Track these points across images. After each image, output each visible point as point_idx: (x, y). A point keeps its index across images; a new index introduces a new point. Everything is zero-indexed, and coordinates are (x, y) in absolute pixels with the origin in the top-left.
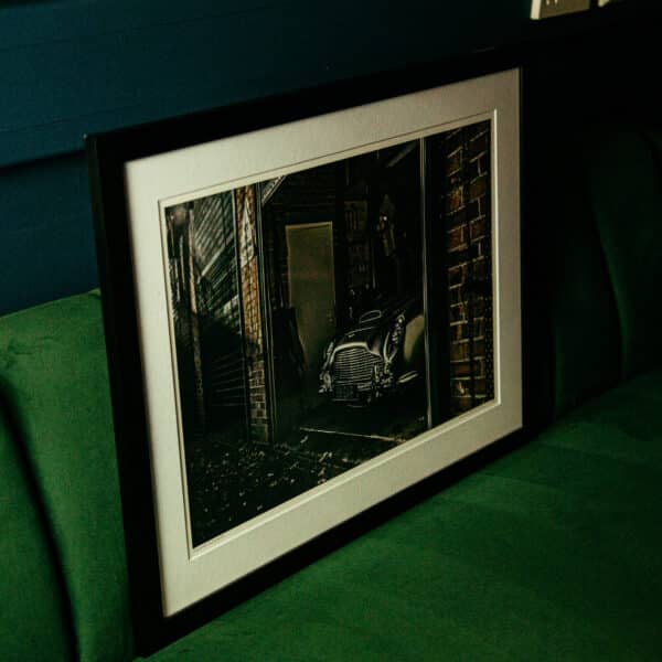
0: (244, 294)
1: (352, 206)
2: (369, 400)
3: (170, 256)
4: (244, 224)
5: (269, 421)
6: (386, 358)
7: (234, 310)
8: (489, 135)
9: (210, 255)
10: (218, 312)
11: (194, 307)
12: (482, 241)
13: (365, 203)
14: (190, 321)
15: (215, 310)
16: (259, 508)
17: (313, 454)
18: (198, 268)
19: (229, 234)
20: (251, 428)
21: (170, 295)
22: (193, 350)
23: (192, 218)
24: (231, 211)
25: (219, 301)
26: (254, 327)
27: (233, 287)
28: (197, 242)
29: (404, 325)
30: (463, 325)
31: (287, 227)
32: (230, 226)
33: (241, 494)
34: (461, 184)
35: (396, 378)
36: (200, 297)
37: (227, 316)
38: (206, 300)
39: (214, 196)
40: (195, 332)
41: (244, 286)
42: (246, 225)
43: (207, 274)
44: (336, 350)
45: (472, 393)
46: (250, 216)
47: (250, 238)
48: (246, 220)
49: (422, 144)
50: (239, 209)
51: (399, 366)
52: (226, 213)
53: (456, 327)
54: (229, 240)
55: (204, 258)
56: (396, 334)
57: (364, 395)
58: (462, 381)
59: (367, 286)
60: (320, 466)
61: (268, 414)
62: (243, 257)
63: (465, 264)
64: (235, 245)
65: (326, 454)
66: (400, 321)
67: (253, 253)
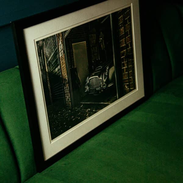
0: (61, 65)
1: (91, 36)
2: (100, 92)
3: (39, 56)
4: (60, 44)
5: (71, 102)
6: (104, 80)
7: (59, 70)
8: (130, 11)
9: (50, 54)
10: (54, 71)
11: (47, 70)
12: (130, 43)
13: (95, 35)
14: (46, 74)
15: (53, 70)
16: (70, 127)
17: (84, 110)
18: (47, 58)
19: (55, 48)
20: (66, 104)
21: (40, 67)
22: (47, 83)
23: (44, 44)
24: (56, 41)
25: (54, 68)
26: (65, 75)
27: (58, 63)
28: (46, 51)
29: (109, 70)
30: (126, 68)
31: (73, 44)
32: (56, 45)
33: (64, 123)
34: (123, 26)
35: (107, 85)
36: (48, 67)
37: (57, 72)
38: (50, 68)
39: (50, 37)
40: (48, 77)
41: (61, 63)
42: (61, 44)
43: (50, 60)
44: (89, 79)
45: (129, 88)
46: (61, 42)
47: (62, 48)
48: (60, 43)
49: (111, 16)
50: (58, 40)
51: (108, 82)
52: (54, 42)
53: (124, 69)
54: (56, 49)
55: (49, 56)
56: (106, 72)
57: (98, 91)
58: (126, 85)
59: (97, 59)
60: (87, 113)
61: (71, 99)
62: (60, 54)
63: (125, 50)
64: (58, 51)
65: (88, 109)
66: (107, 69)
67: (63, 53)
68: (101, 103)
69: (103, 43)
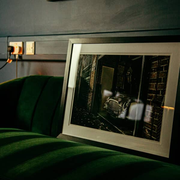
0: (91, 77)
1: (120, 67)
5: (91, 107)
6: (123, 109)
7: (88, 79)
9: (86, 66)
10: (85, 78)
11: (81, 75)
12: (162, 90)
13: (124, 67)
16: (84, 125)
17: (99, 121)
18: (83, 68)
22: (79, 84)
23: (84, 58)
24: (92, 59)
25: (86, 76)
26: (92, 85)
27: (89, 74)
28: (84, 63)
29: (130, 103)
31: (103, 66)
32: (91, 62)
34: (156, 71)
38: (83, 75)
39: (89, 55)
40: (80, 80)
41: (91, 75)
44: (110, 99)
45: (151, 135)
46: (95, 61)
47: (94, 65)
48: (94, 62)
50: (93, 59)
54: (90, 64)
55: (85, 66)
56: (127, 104)
57: (115, 115)
58: (148, 129)
59: (121, 88)
60: (100, 125)
61: (91, 105)
62: (92, 69)
63: (154, 95)
64: (91, 66)
65: (102, 123)
66: (129, 101)
67: (94, 69)
68: (115, 127)
69: (131, 77)
